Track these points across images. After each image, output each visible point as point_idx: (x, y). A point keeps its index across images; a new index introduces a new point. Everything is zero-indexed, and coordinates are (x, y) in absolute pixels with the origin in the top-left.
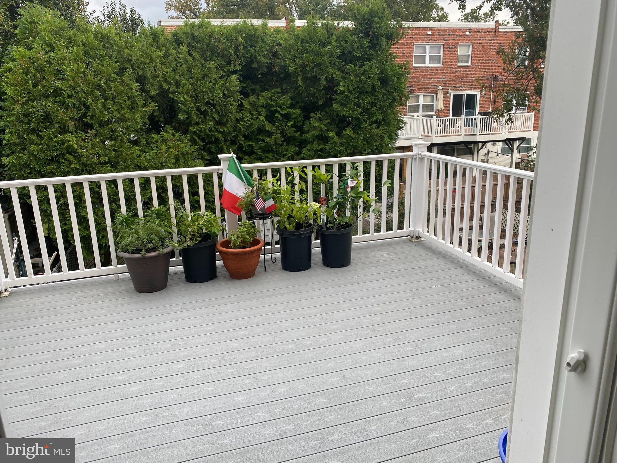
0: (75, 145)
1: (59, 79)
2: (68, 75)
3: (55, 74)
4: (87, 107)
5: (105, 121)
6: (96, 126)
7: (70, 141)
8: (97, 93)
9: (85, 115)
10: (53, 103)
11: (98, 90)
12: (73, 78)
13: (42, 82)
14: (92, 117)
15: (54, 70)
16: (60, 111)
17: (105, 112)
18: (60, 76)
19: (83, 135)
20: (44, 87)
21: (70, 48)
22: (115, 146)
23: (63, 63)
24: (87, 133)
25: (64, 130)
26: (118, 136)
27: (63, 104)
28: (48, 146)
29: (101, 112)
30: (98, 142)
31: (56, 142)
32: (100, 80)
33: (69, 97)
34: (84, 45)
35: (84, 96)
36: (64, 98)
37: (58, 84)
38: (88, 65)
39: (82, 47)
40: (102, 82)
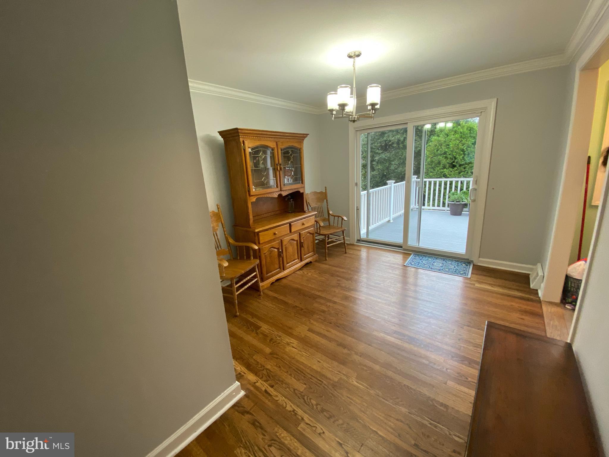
0: (447, 174)
1: (447, 148)
2: (451, 146)
3: (446, 146)
4: (455, 158)
5: (462, 164)
6: (458, 166)
7: (445, 172)
8: (462, 152)
9: (454, 162)
10: (442, 157)
11: (462, 151)
12: (453, 147)
13: (441, 149)
14: (457, 162)
15: (446, 144)
16: (444, 160)
17: (463, 160)
18: (448, 147)
19: (451, 169)
20: (440, 151)
21: (455, 135)
22: (464, 174)
23: (450, 142)
24: (453, 169)
25: (444, 167)
26: (466, 170)
27: (446, 158)
28: (436, 173)
29: (461, 160)
30: (456, 172)
31: (440, 172)
32: (464, 147)
33: (449, 154)
34: (461, 133)
35: (455, 154)
36: (447, 155)
37: (446, 150)
38: (461, 141)
39: (460, 134)
40: (465, 148)
